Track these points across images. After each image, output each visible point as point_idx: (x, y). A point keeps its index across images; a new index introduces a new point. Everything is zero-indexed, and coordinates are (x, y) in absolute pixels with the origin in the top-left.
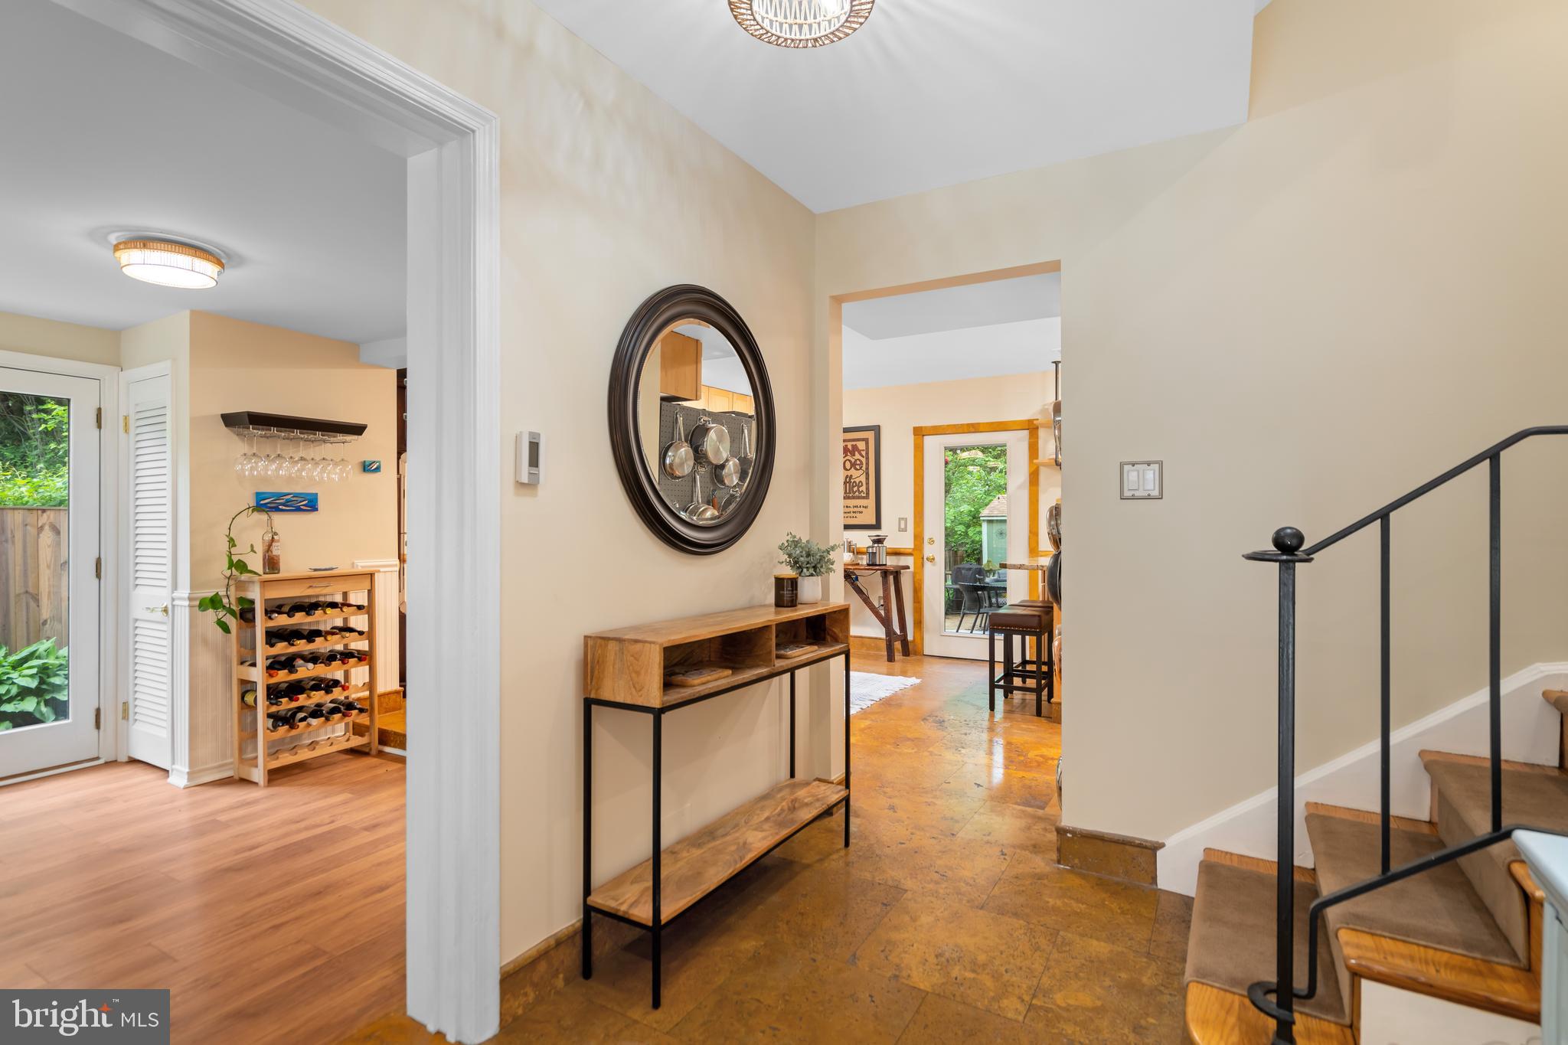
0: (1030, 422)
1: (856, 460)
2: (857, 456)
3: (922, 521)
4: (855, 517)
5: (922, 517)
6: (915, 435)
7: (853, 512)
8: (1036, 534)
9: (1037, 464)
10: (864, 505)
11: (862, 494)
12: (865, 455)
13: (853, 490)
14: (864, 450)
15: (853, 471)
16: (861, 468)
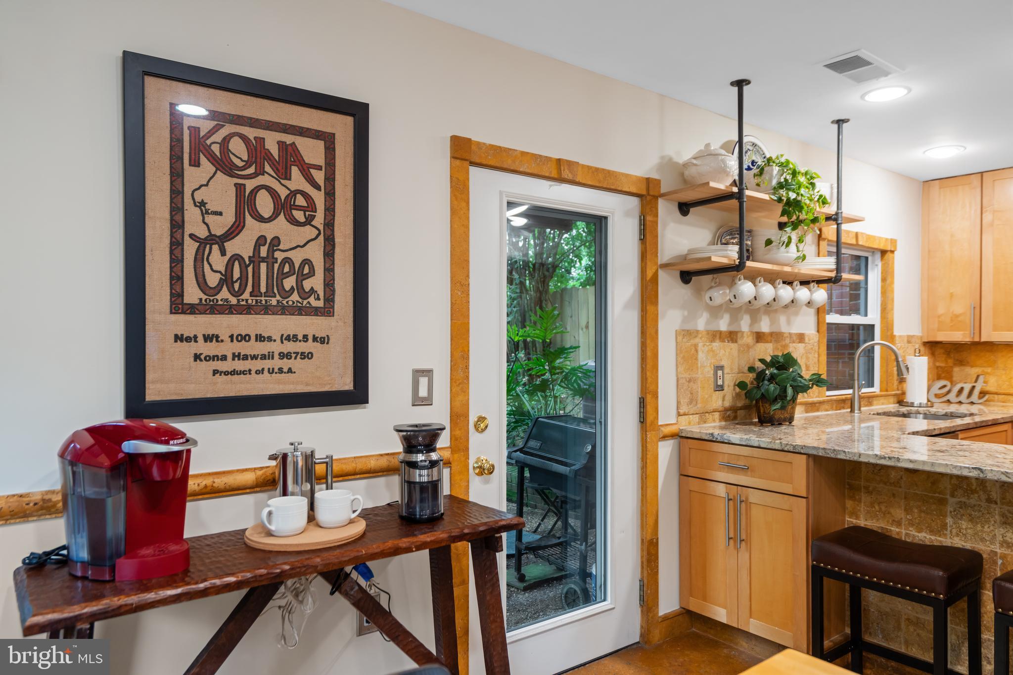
0: (649, 182)
1: (293, 193)
2: (297, 181)
3: (467, 378)
4: (290, 371)
5: (467, 367)
6: (453, 157)
7: (282, 356)
8: (655, 395)
9: (656, 263)
10: (319, 335)
11: (312, 300)
12: (321, 182)
13: (281, 287)
14: (319, 168)
15: (280, 227)
16: (309, 221)
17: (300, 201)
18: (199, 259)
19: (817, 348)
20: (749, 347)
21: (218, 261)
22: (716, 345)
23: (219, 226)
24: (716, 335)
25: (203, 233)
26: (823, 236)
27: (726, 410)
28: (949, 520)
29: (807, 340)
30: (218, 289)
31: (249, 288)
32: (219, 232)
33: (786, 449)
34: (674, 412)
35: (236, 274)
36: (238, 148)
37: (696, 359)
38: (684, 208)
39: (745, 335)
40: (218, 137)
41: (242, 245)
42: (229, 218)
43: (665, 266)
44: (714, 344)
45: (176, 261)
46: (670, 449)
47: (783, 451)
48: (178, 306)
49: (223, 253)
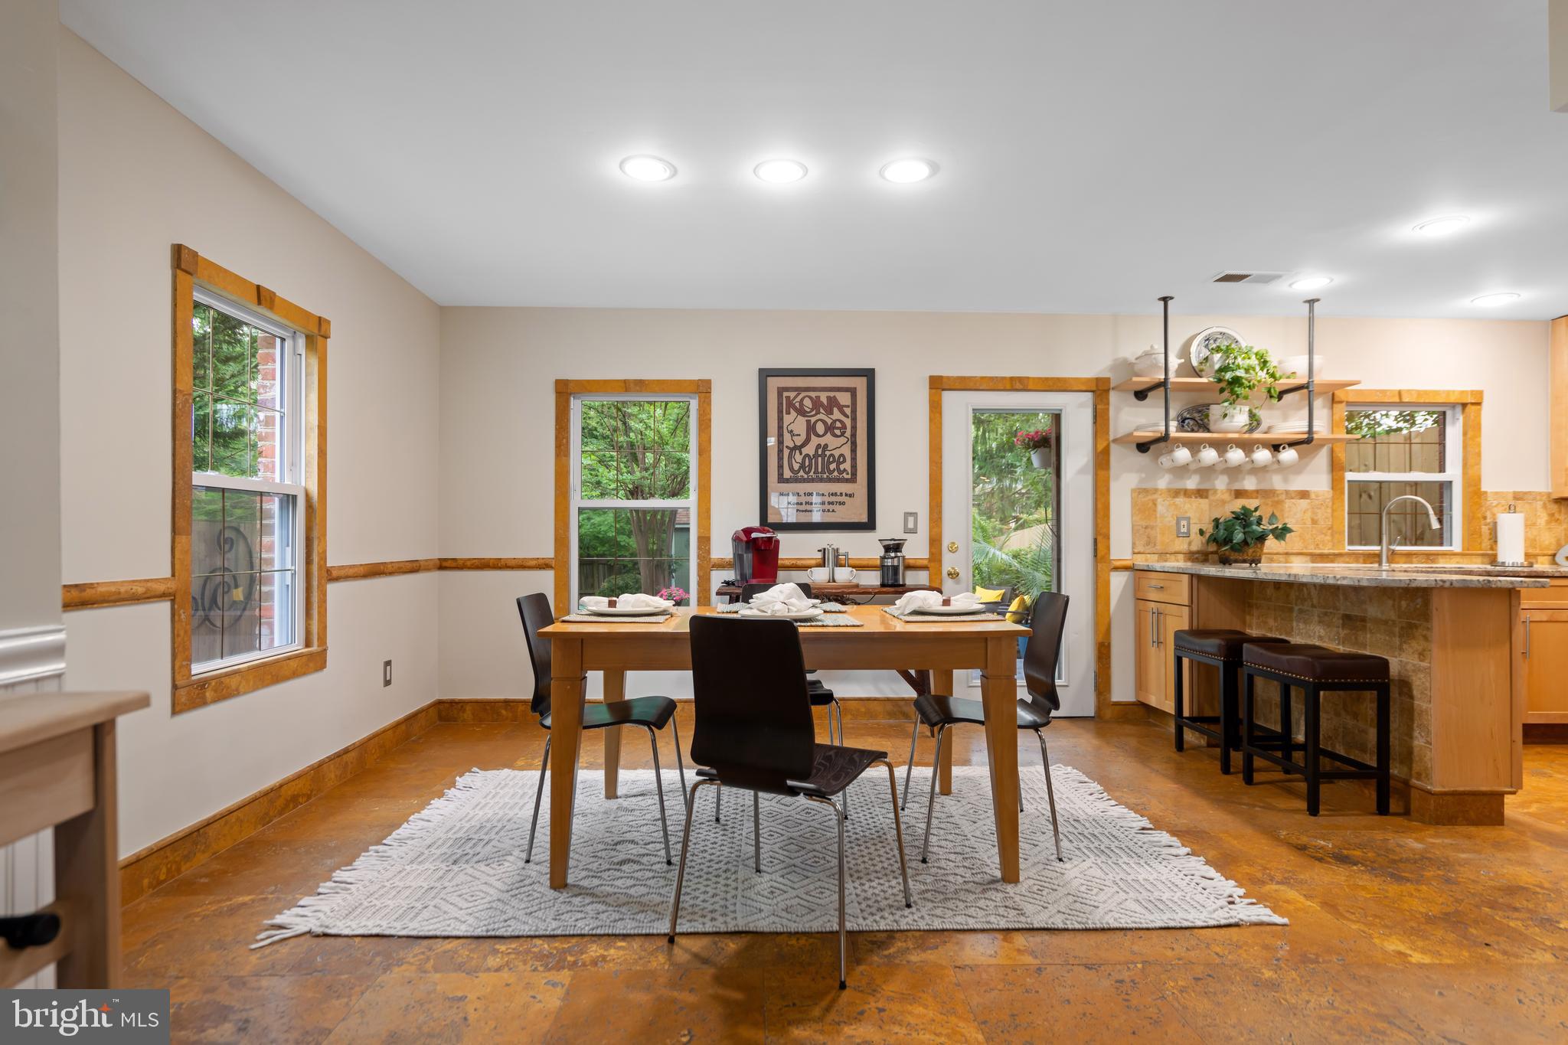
0: (1098, 380)
1: (835, 421)
2: (837, 414)
3: (941, 518)
4: (833, 511)
5: (940, 512)
6: (930, 388)
7: (829, 503)
8: (1107, 537)
9: (1108, 439)
10: (848, 493)
11: (844, 475)
12: (849, 415)
13: (828, 468)
14: (848, 406)
15: (828, 439)
16: (843, 434)
17: (838, 424)
18: (790, 457)
19: (1330, 504)
20: (1224, 502)
21: (798, 458)
22: (1180, 500)
23: (799, 441)
24: (1176, 493)
25: (791, 445)
26: (1336, 399)
27: (1192, 553)
29: (1313, 496)
30: (799, 471)
31: (813, 470)
32: (798, 444)
34: (1130, 551)
35: (807, 464)
36: (808, 403)
37: (1155, 511)
38: (1141, 395)
39: (1219, 492)
40: (798, 399)
41: (810, 449)
42: (803, 437)
43: (1115, 441)
44: (1177, 500)
45: (780, 459)
46: (1125, 578)
48: (781, 479)
49: (801, 454)
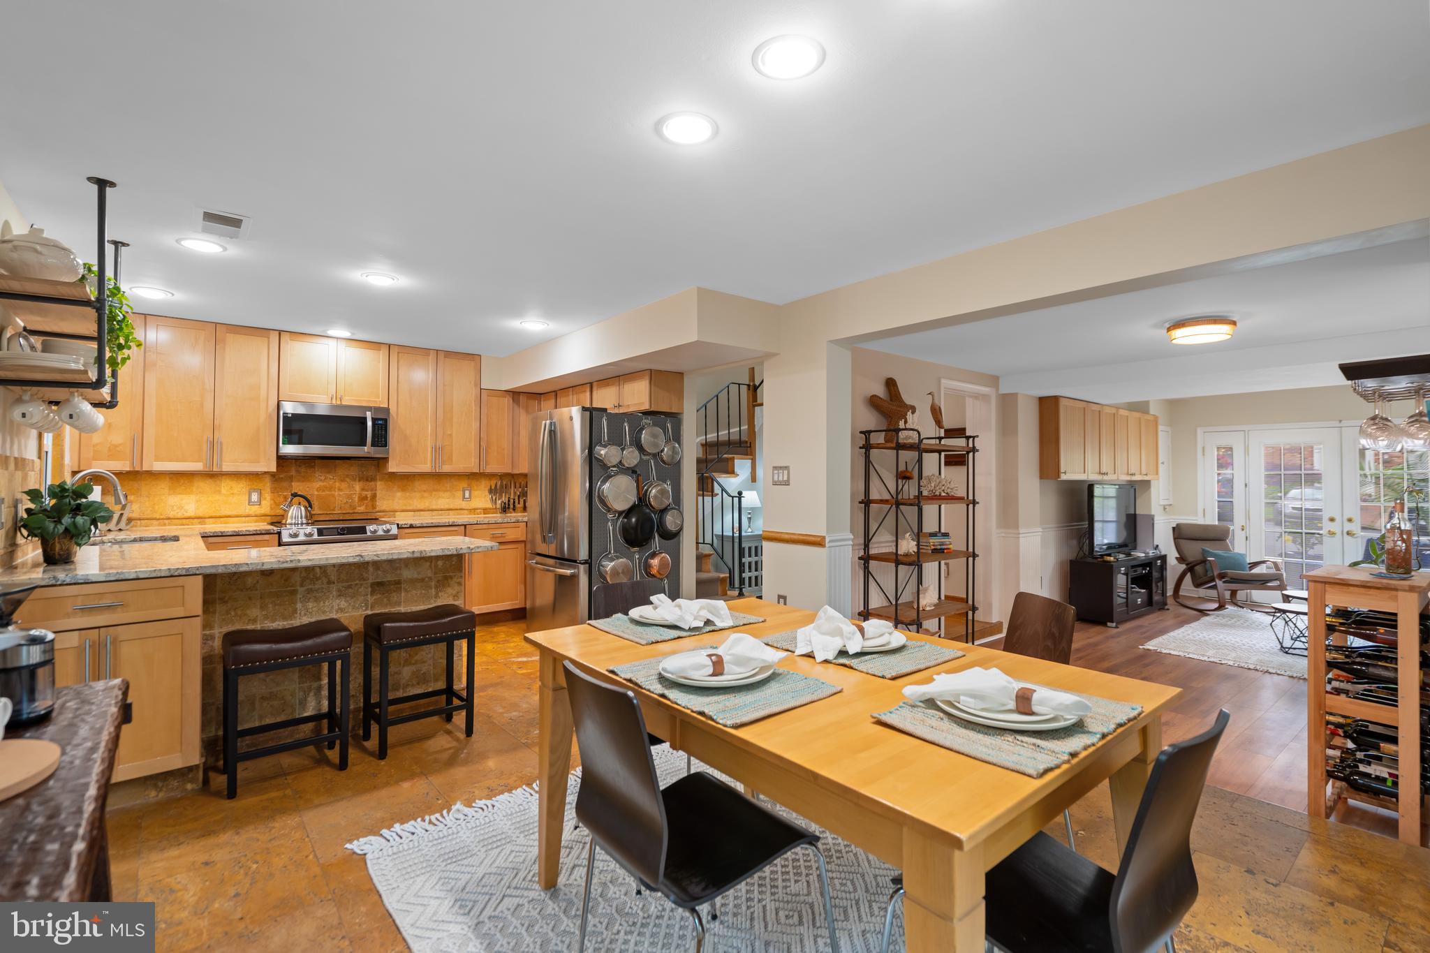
28: (299, 606)
29: (35, 468)
33: (176, 574)
47: (172, 576)
